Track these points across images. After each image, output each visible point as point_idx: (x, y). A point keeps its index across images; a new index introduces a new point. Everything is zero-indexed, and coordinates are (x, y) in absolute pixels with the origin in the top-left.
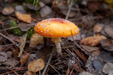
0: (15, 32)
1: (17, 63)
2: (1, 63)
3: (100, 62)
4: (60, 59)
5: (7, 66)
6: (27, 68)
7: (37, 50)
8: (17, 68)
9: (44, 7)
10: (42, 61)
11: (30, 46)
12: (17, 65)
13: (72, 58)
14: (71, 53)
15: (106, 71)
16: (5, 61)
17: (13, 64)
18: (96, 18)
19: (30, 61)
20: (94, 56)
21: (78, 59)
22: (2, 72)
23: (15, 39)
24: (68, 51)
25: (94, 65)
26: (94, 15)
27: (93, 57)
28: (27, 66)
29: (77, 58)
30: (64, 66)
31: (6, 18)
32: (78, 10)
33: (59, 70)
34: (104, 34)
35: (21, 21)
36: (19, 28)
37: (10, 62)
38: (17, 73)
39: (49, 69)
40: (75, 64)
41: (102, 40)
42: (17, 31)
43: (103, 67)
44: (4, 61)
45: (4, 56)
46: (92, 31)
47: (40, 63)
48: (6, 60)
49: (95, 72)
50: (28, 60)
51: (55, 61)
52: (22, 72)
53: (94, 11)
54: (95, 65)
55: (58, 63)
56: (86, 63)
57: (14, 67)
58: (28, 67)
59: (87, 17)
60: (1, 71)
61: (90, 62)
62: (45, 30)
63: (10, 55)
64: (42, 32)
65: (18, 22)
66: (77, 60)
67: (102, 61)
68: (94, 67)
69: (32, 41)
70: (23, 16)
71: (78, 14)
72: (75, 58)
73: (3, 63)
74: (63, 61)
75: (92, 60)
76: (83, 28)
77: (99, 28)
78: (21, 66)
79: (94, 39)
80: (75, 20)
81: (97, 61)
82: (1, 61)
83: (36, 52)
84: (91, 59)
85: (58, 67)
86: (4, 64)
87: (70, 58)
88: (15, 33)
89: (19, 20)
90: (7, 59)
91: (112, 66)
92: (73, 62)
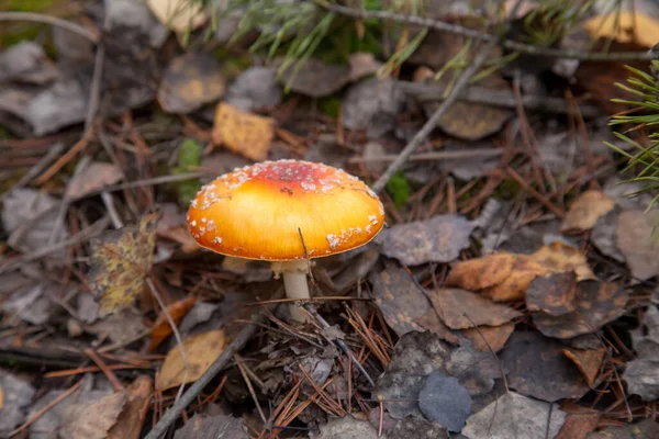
1: (140, 332)
4: (277, 348)
12: (139, 341)
13: (320, 352)
14: (322, 326)
17: (124, 337)
22: (64, 364)
23: (172, 228)
24: (314, 315)
28: (167, 353)
31: (176, 128)
33: (264, 391)
36: (197, 179)
37: (111, 328)
38: (119, 376)
40: (330, 377)
51: (263, 351)
54: (426, 397)
55: (267, 364)
57: (122, 350)
58: (169, 359)
59: (566, 141)
65: (208, 149)
67: (491, 382)
71: (521, 124)
74: (282, 356)
78: (143, 351)
85: (265, 381)
87: (315, 351)
91: (516, 413)
92: (323, 368)
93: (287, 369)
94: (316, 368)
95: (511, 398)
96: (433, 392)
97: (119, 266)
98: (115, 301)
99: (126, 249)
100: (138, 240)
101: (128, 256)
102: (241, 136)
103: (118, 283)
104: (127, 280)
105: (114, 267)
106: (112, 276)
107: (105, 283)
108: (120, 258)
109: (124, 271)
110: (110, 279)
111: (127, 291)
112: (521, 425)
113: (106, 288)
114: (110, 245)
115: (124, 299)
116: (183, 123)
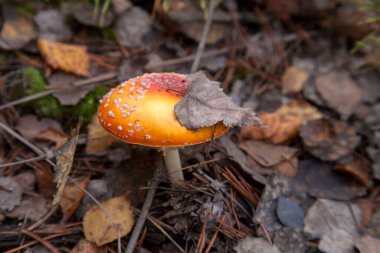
0: (39, 107)
2: (3, 214)
3: (299, 198)
4: (180, 201)
5: (22, 221)
6: (81, 226)
7: (108, 164)
8: (51, 228)
9: (128, 10)
10: (126, 205)
11: (89, 150)
12: (52, 216)
13: (212, 198)
14: (210, 182)
15: (313, 228)
16: (16, 207)
17: (40, 215)
18: (290, 37)
19: (88, 205)
20: (279, 184)
21: (233, 199)
23: (42, 132)
24: (202, 175)
25: (279, 213)
26: (286, 28)
27: (278, 188)
28: (81, 220)
29: (228, 195)
30: (191, 222)
31: (11, 60)
32: (236, 16)
33: (175, 232)
34: (313, 97)
35: (57, 71)
36: (51, 95)
37: (28, 211)
38: (52, 244)
39: (148, 231)
40: (223, 213)
41: (305, 123)
42: (45, 105)
43: (305, 214)
44: (11, 209)
45: (10, 192)
46: (279, 88)
47: (118, 211)
48: (18, 203)
49: (283, 237)
50: (85, 201)
51: (165, 205)
52: (67, 240)
53: (286, 17)
54: (282, 214)
55: (173, 213)
56: (255, 208)
58: (86, 223)
59: (261, 39)
60: (3, 241)
61: (268, 205)
62: (130, 125)
63: (30, 186)
64: (120, 128)
65: (48, 73)
66: (229, 200)
67: (304, 195)
68: (278, 221)
69: (93, 139)
70: (63, 52)
72: (222, 197)
73: (8, 215)
74: (186, 206)
75: (275, 196)
76: (249, 77)
77: (298, 76)
78: (62, 222)
79: (283, 119)
80: (225, 50)
81: (287, 200)
82: (4, 207)
83: (107, 172)
84: (270, 195)
85: (173, 225)
86: (12, 215)
87: (209, 198)
88: (41, 112)
89: (50, 67)
90: (22, 201)
91: (331, 211)
92: (216, 209)
93: (193, 214)
94: (213, 209)
95: (323, 203)
96: (284, 210)
102: (69, 60)
112: (337, 218)
116: (16, 56)
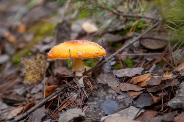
20: (111, 93)
40: (77, 98)
91: (130, 111)
94: (74, 96)
97: (30, 67)
98: (29, 79)
99: (32, 62)
100: (37, 61)
101: (33, 65)
103: (30, 73)
104: (33, 73)
105: (28, 67)
106: (27, 70)
107: (25, 72)
108: (30, 65)
109: (31, 70)
110: (27, 71)
111: (34, 77)
112: (130, 114)
113: (25, 74)
114: (26, 60)
115: (33, 80)
